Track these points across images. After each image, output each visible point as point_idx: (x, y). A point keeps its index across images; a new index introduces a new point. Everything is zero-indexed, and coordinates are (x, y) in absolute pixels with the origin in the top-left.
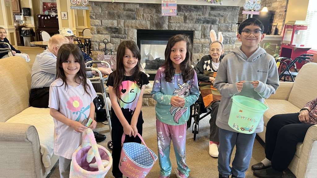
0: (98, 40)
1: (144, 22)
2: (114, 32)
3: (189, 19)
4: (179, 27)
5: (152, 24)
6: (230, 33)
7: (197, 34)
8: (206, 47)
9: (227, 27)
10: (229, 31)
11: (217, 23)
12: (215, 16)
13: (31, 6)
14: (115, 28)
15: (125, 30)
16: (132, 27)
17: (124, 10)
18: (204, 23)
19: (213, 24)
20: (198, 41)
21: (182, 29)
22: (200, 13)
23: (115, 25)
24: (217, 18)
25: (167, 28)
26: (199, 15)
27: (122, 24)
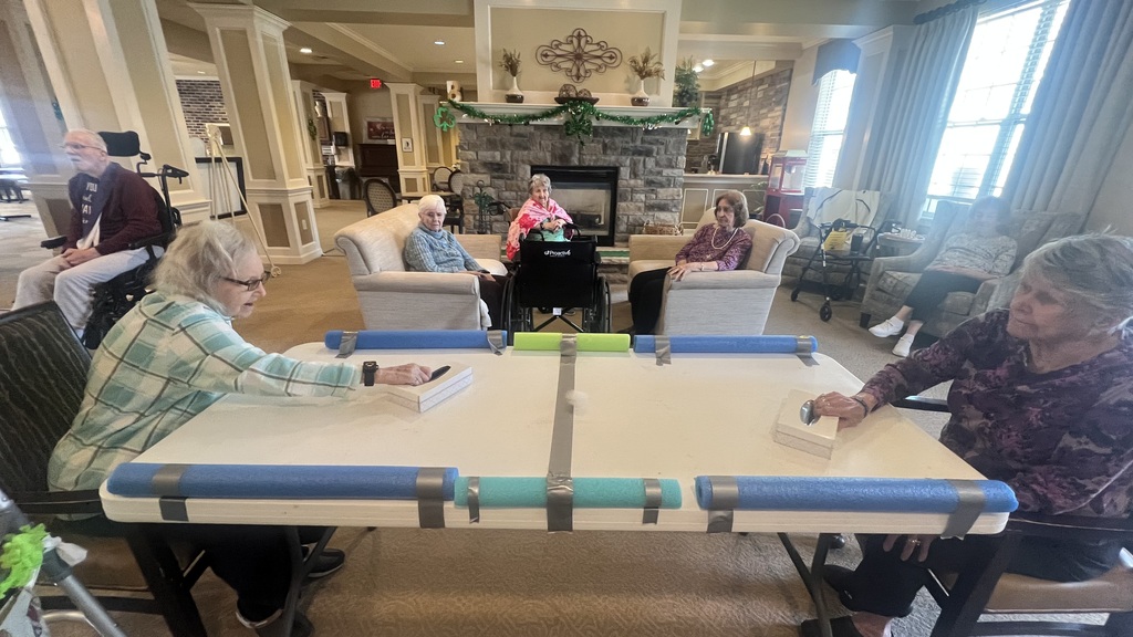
0: (472, 183)
1: (541, 154)
2: (497, 170)
3: (611, 149)
4: (595, 161)
5: (554, 156)
6: (676, 171)
7: (625, 172)
8: (637, 192)
9: (670, 161)
10: (673, 167)
11: (654, 154)
12: (651, 144)
13: (347, 130)
14: (498, 164)
15: (512, 167)
16: (523, 162)
17: (511, 134)
18: (633, 154)
19: (647, 156)
20: (625, 182)
21: (600, 164)
22: (629, 139)
23: (498, 158)
24: (655, 147)
25: (577, 163)
26: (627, 142)
27: (508, 157)
